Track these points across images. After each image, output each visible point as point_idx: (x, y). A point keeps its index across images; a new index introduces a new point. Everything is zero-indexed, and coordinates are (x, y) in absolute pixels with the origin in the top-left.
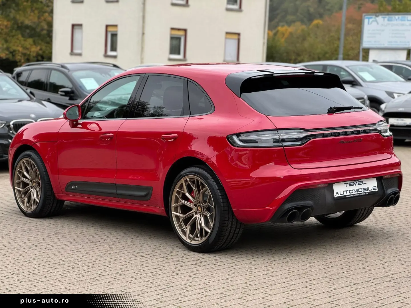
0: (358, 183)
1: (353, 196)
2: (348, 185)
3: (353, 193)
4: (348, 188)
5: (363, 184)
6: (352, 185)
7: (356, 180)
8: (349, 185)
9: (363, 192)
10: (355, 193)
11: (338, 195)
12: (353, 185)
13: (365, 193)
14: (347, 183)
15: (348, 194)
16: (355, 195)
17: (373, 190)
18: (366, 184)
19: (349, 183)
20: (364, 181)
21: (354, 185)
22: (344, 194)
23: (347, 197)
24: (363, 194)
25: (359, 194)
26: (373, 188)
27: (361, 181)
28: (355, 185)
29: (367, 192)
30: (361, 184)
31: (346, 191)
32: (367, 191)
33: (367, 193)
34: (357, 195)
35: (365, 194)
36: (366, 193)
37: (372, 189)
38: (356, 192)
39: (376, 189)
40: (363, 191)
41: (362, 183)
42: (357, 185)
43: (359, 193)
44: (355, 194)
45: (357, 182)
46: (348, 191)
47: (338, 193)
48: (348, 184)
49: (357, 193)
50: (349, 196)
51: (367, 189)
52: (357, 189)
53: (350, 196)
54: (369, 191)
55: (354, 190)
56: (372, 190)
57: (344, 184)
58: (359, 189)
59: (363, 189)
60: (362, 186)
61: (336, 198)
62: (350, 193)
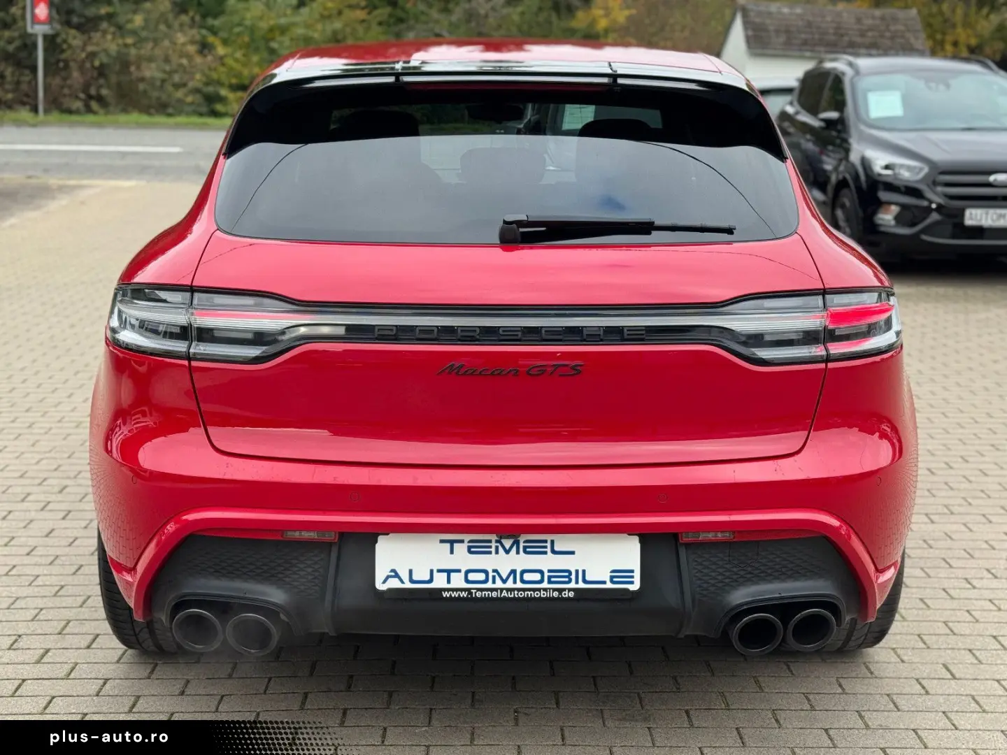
0: (525, 548)
1: (479, 594)
2: (461, 549)
3: (489, 585)
4: (462, 558)
5: (554, 552)
6: (490, 553)
7: (512, 532)
8: (469, 548)
9: (545, 585)
10: (499, 584)
11: (394, 584)
12: (493, 550)
13: (554, 590)
14: (462, 541)
15: (458, 581)
16: (494, 594)
17: (609, 585)
18: (573, 553)
19: (470, 541)
20: (562, 542)
21: (501, 549)
22: (431, 581)
23: (445, 594)
24: (543, 594)
25: (519, 590)
26: (612, 577)
27: (546, 541)
28: (507, 552)
29: (570, 590)
30: (545, 553)
31: (449, 572)
32: (573, 585)
33: (571, 594)
34: (504, 594)
35: (556, 594)
36: (560, 591)
37: (608, 580)
38: (504, 581)
39: (632, 583)
40: (550, 582)
41: (549, 550)
42: (518, 552)
43: (519, 585)
44: (492, 590)
45: (517, 543)
46: (459, 571)
47: (397, 575)
48: (465, 545)
49: (510, 584)
50: (455, 594)
51: (573, 577)
52: (513, 572)
53: (464, 594)
54: (581, 585)
55: (491, 574)
56: (604, 582)
57: (442, 541)
58: (523, 572)
59: (546, 574)
60: (547, 562)
61: (383, 592)
62: (467, 581)
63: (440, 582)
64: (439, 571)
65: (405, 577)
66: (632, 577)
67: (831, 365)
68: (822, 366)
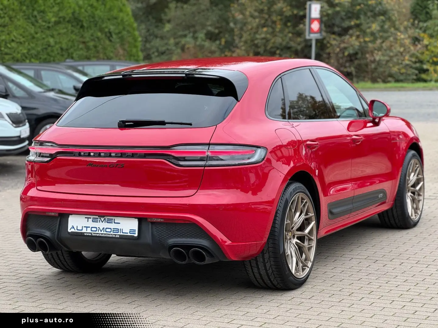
0: (107, 221)
1: (94, 235)
2: (90, 220)
3: (97, 232)
4: (90, 223)
5: (115, 223)
6: (98, 222)
7: (101, 215)
8: (93, 220)
9: (112, 233)
10: (100, 232)
11: (73, 230)
12: (99, 221)
13: (114, 235)
14: (90, 218)
15: (89, 230)
17: (129, 234)
18: (119, 223)
19: (93, 218)
20: (117, 220)
21: (101, 221)
22: (82, 230)
23: (85, 234)
24: (111, 236)
25: (105, 234)
26: (130, 232)
27: (112, 219)
28: (102, 222)
29: (118, 235)
30: (112, 223)
31: (87, 227)
32: (119, 233)
33: (118, 236)
34: (101, 235)
35: (114, 236)
36: (115, 235)
37: (129, 232)
38: (101, 231)
39: (135, 234)
40: (113, 232)
41: (113, 222)
42: (105, 222)
43: (105, 233)
44: (97, 234)
45: (105, 219)
46: (89, 227)
47: (73, 228)
48: (92, 219)
49: (102, 232)
50: (88, 234)
51: (119, 231)
52: (104, 228)
53: (90, 234)
54: (122, 234)
55: (98, 229)
56: (128, 233)
57: (86, 218)
58: (106, 228)
59: (112, 230)
60: (113, 226)
61: (70, 232)
62: (91, 230)
63: (84, 230)
64: (84, 227)
65: (76, 228)
66: (135, 232)
67: (206, 168)
68: (203, 168)
